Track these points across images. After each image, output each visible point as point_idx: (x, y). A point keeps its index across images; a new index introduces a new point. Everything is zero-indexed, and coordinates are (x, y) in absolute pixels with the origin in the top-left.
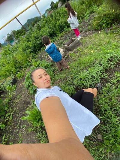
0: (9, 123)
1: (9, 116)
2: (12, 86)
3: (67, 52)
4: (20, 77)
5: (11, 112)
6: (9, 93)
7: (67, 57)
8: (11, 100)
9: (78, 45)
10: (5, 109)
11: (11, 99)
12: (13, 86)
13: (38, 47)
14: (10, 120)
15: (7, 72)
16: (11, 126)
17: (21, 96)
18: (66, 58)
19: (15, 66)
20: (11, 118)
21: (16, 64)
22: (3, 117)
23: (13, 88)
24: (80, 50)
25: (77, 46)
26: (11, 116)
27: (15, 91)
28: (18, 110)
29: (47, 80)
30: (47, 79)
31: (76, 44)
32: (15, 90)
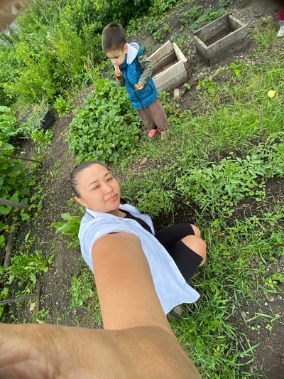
0: (37, 214)
1: (38, 200)
2: (44, 132)
3: (197, 68)
4: (63, 110)
5: (41, 194)
6: (39, 149)
7: (189, 88)
8: (43, 167)
9: (241, 51)
10: (31, 184)
11: (41, 163)
12: (47, 132)
13: (120, 14)
14: (39, 209)
15: (32, 90)
16: (40, 221)
17: (60, 166)
18: (187, 90)
19: (52, 72)
20: (40, 206)
21: (56, 67)
22: (27, 199)
23: (46, 137)
24: (237, 72)
25: (236, 53)
26: (41, 202)
27: (49, 146)
28: (53, 195)
29: (113, 194)
30: (112, 191)
31: (234, 44)
32: (49, 143)
